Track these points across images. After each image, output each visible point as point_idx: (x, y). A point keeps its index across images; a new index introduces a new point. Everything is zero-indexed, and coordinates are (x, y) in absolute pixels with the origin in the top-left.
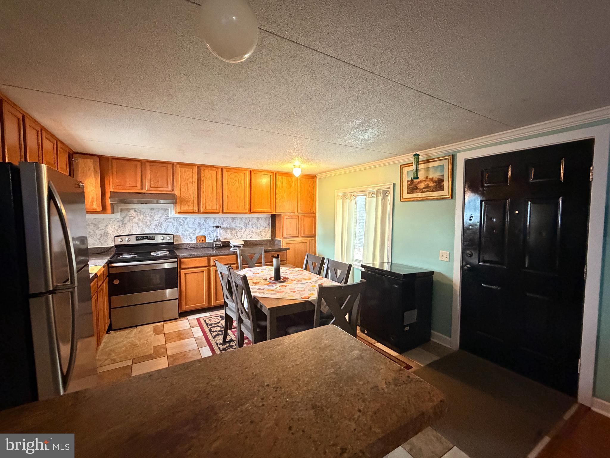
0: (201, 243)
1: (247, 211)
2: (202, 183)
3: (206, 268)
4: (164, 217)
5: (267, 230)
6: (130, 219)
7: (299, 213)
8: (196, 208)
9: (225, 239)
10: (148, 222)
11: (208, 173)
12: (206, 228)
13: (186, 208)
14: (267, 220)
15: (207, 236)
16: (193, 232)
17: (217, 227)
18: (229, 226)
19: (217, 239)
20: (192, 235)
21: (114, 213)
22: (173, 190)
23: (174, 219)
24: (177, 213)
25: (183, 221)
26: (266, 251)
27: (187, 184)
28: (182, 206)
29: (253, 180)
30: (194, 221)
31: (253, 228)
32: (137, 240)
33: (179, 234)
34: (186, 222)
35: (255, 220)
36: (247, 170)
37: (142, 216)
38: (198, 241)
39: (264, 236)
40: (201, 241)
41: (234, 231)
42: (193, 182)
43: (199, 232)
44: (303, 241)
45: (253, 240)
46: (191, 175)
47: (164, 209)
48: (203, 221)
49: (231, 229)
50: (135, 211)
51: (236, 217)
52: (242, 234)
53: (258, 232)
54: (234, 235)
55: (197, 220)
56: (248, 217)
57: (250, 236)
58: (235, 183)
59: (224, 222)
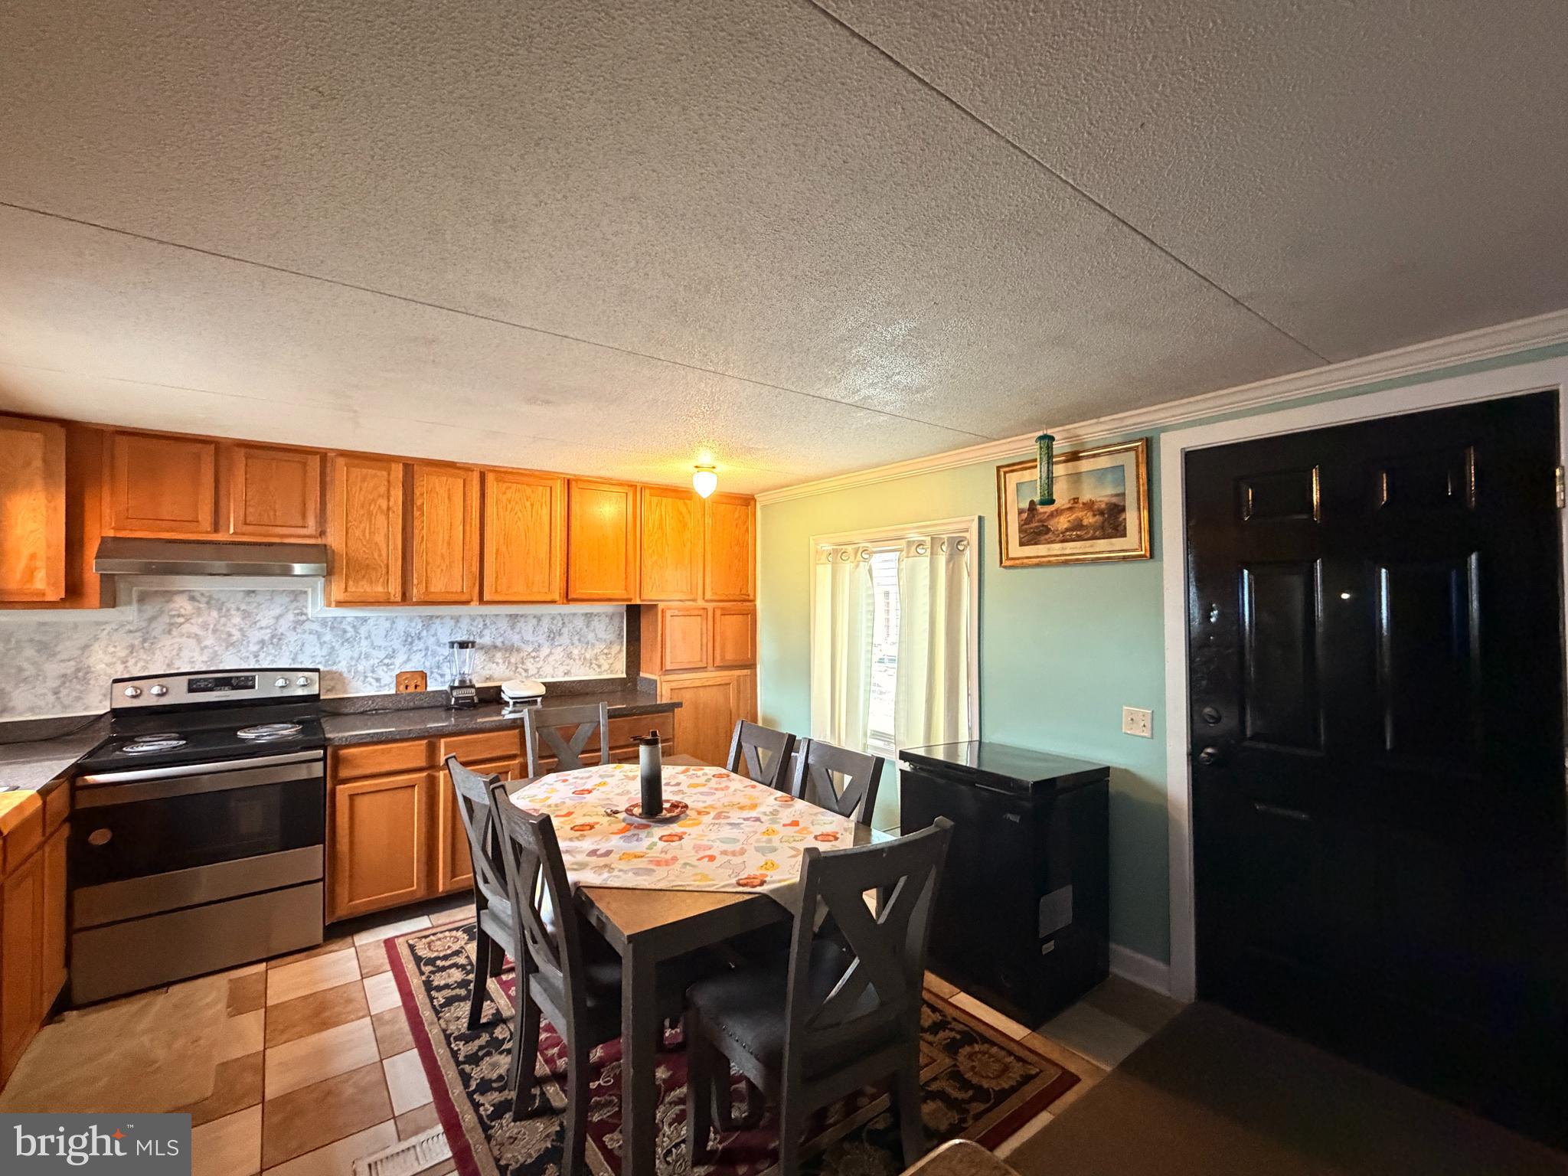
0: (410, 694)
1: (557, 597)
2: (416, 513)
3: (424, 774)
4: (290, 616)
5: (616, 648)
6: (170, 624)
7: (707, 601)
8: (395, 589)
9: (488, 679)
10: (234, 631)
11: (437, 485)
12: (427, 649)
13: (364, 588)
14: (616, 620)
15: (432, 673)
16: (387, 661)
17: (463, 645)
18: (501, 639)
19: (462, 682)
20: (381, 672)
21: (114, 607)
22: (322, 533)
23: (324, 622)
24: (333, 604)
25: (354, 627)
26: (612, 715)
27: (370, 513)
28: (351, 583)
29: (575, 508)
30: (391, 628)
31: (573, 644)
32: (191, 690)
33: (342, 667)
34: (363, 631)
35: (580, 623)
36: (558, 478)
37: (215, 614)
38: (402, 688)
39: (605, 666)
40: (411, 689)
41: (515, 654)
42: (389, 509)
43: (405, 662)
44: (718, 679)
45: (574, 682)
46: (383, 490)
47: (293, 591)
48: (420, 626)
49: (506, 651)
50: (192, 599)
51: (521, 613)
52: (541, 663)
53: (588, 656)
54: (517, 668)
55: (401, 625)
56: (560, 614)
57: (565, 668)
58: (520, 514)
59: (484, 629)
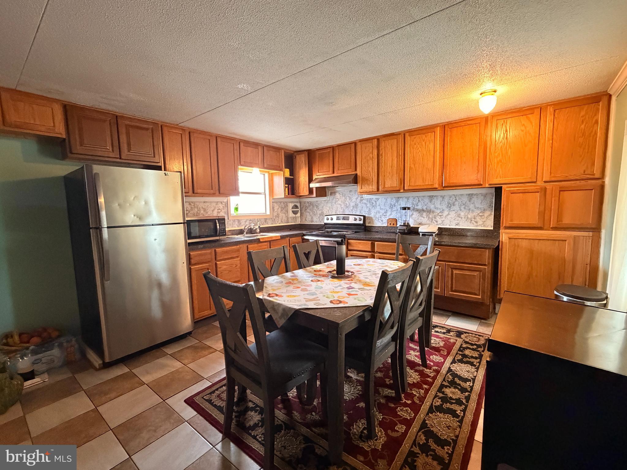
0: (391, 227)
4: (359, 198)
5: (487, 213)
6: (336, 201)
7: (546, 182)
8: (375, 188)
9: (415, 223)
10: (348, 203)
11: (387, 144)
12: (397, 210)
13: (366, 188)
14: (489, 197)
15: (399, 219)
16: (384, 214)
17: (404, 209)
18: (425, 207)
19: (405, 223)
20: (383, 218)
21: (326, 196)
22: (356, 170)
23: (367, 200)
24: (359, 193)
25: (375, 202)
27: (368, 160)
28: (363, 186)
30: (386, 202)
31: (461, 210)
32: (337, 219)
33: (372, 215)
34: (378, 203)
35: (465, 199)
36: (437, 127)
37: (344, 198)
38: (389, 224)
39: (480, 222)
40: (392, 225)
41: (431, 213)
42: (373, 157)
43: (390, 215)
45: (460, 229)
46: (371, 150)
48: (395, 202)
49: (428, 212)
50: (339, 194)
51: (435, 195)
52: (444, 218)
53: (469, 216)
54: (432, 220)
55: (389, 200)
56: (454, 195)
57: (456, 222)
58: (420, 149)
59: (419, 202)
